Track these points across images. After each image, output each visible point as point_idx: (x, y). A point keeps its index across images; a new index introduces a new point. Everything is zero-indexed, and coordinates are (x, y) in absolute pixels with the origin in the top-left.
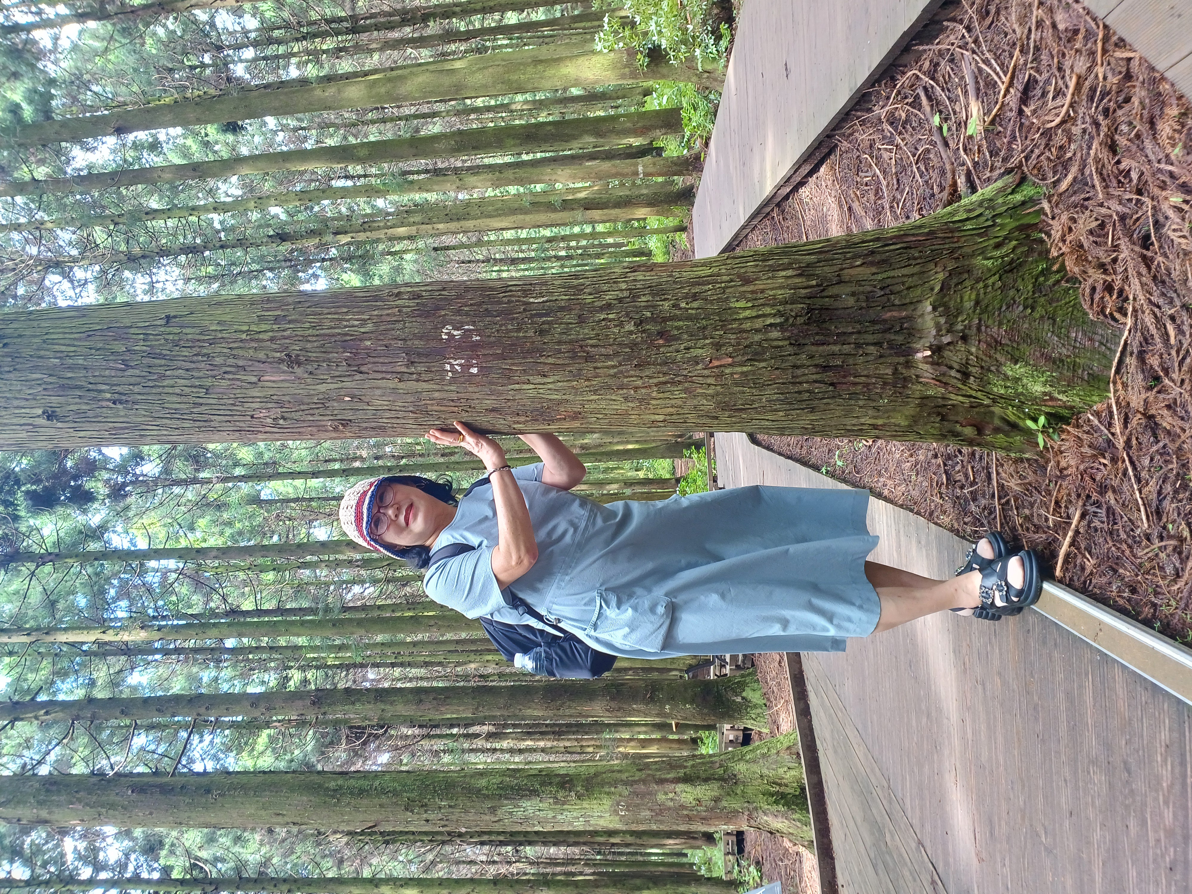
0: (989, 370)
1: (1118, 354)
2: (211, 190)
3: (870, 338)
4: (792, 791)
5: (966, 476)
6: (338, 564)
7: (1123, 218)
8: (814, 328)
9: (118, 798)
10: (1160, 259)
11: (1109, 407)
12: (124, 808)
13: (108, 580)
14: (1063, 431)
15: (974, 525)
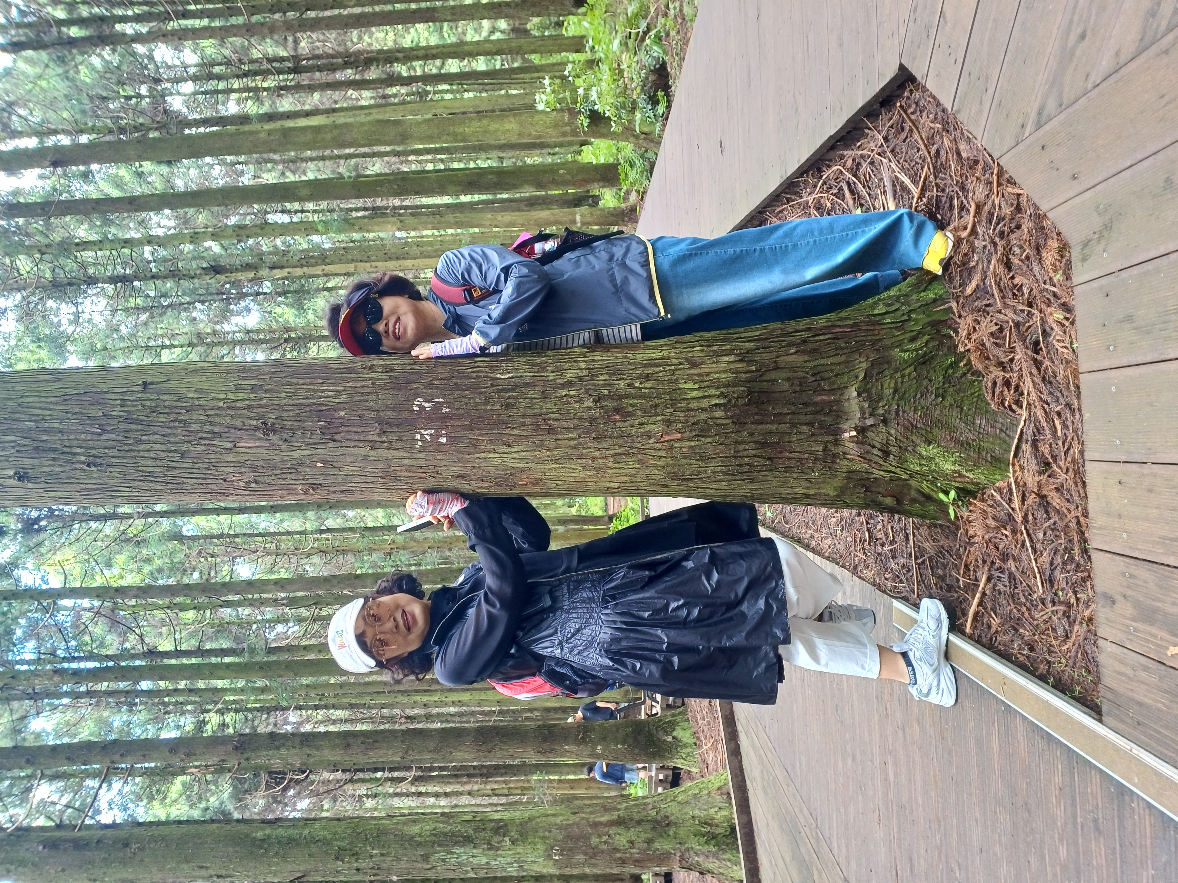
0: (906, 450)
1: (1016, 441)
2: (143, 221)
3: (803, 418)
4: (722, 831)
5: (886, 535)
6: (263, 602)
7: (1017, 325)
8: (753, 409)
9: (28, 855)
10: (1047, 363)
11: (1009, 485)
12: (35, 865)
13: (15, 619)
14: (971, 504)
15: (894, 581)
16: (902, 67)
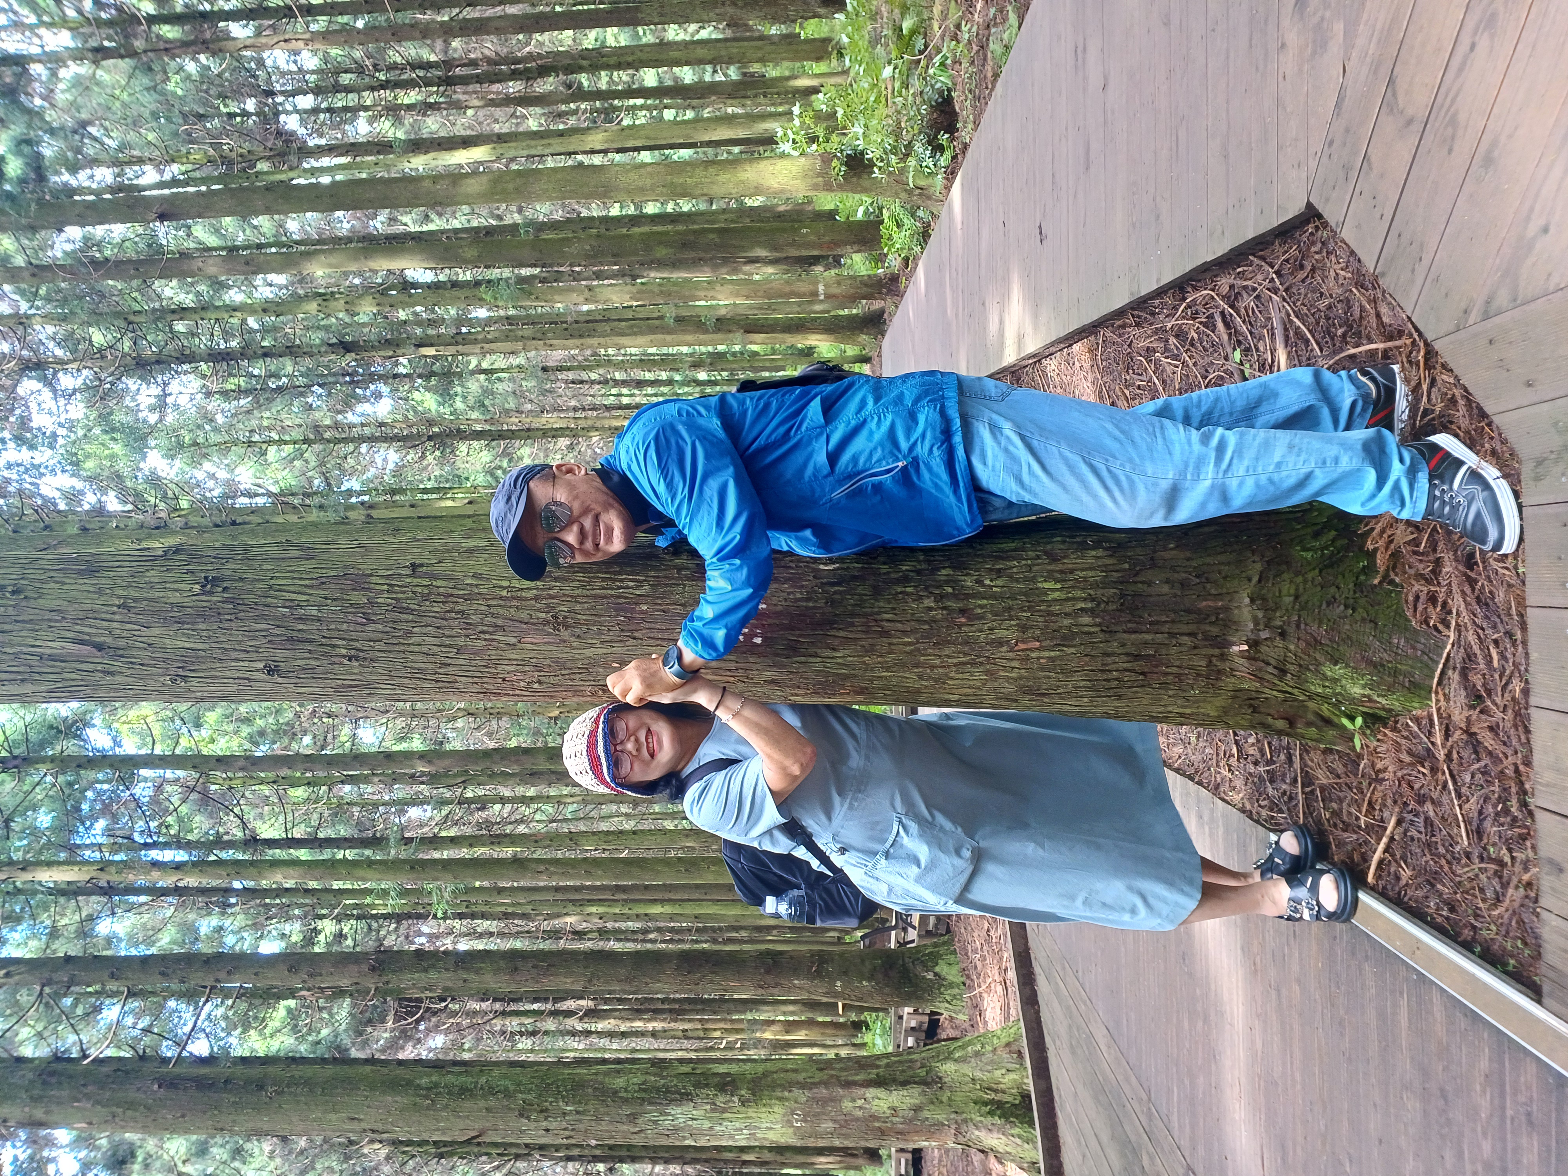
0: (1307, 669)
1: (1441, 666)
3: (1185, 628)
4: (1010, 1099)
5: (1262, 751)
6: (396, 779)
8: (1125, 617)
9: (140, 1096)
10: (1484, 582)
11: (1430, 715)
12: (148, 1108)
13: (82, 792)
14: (1381, 733)
15: (1271, 810)
16: (1309, 205)
